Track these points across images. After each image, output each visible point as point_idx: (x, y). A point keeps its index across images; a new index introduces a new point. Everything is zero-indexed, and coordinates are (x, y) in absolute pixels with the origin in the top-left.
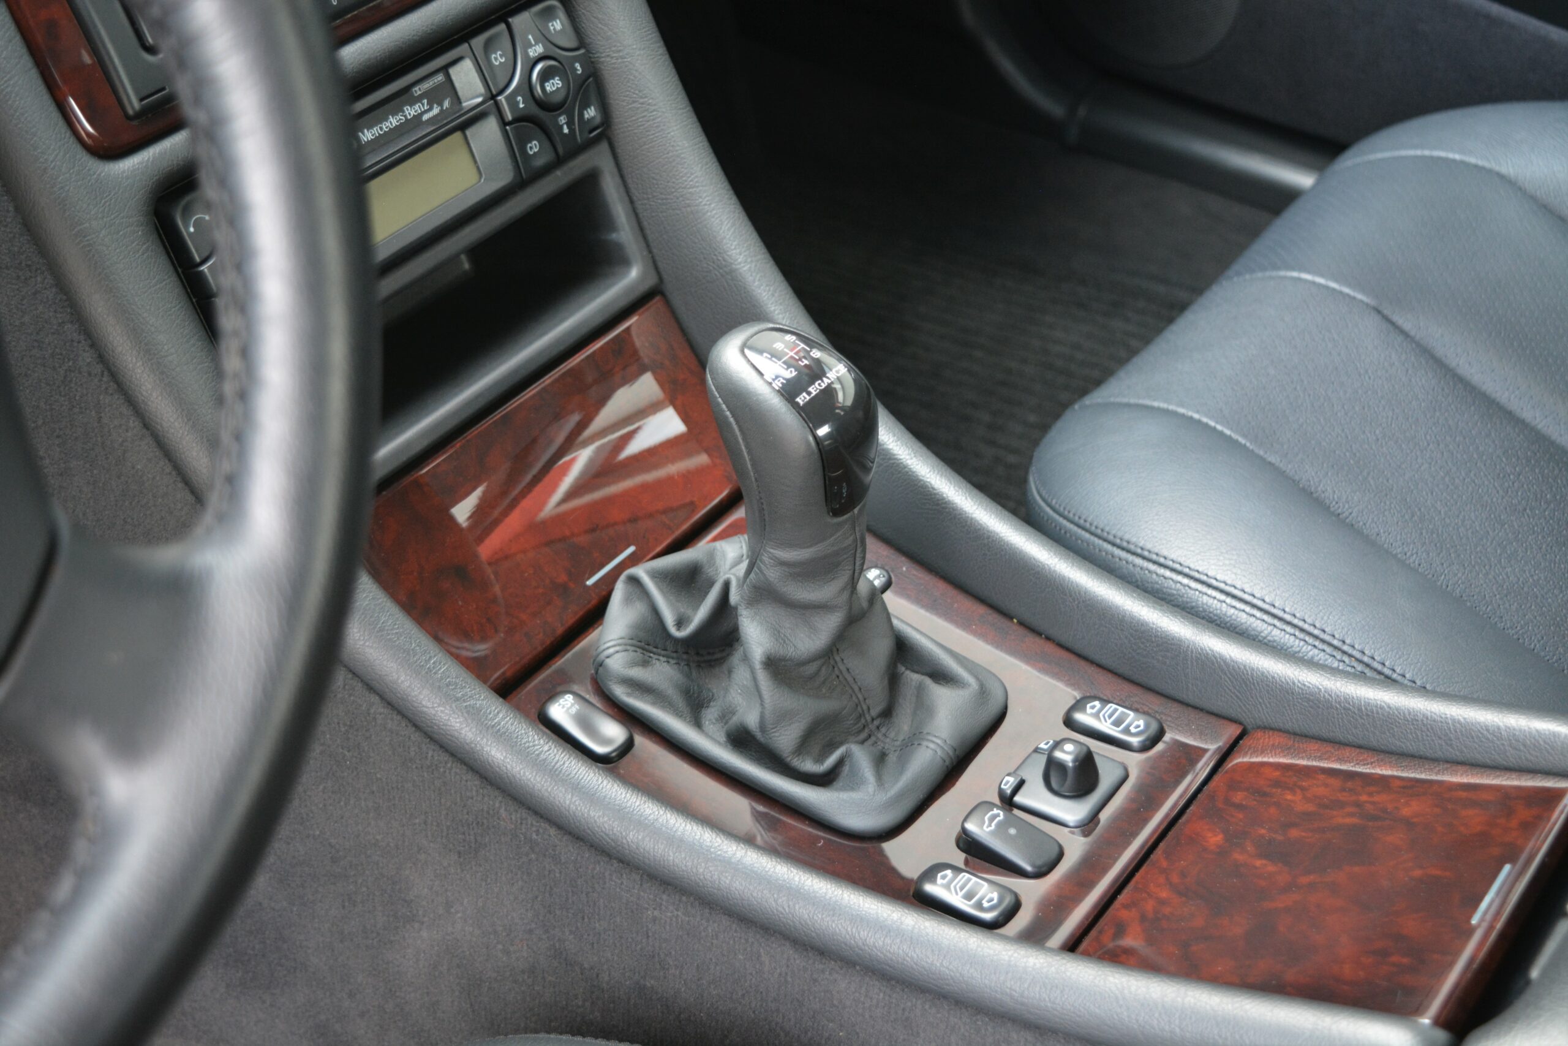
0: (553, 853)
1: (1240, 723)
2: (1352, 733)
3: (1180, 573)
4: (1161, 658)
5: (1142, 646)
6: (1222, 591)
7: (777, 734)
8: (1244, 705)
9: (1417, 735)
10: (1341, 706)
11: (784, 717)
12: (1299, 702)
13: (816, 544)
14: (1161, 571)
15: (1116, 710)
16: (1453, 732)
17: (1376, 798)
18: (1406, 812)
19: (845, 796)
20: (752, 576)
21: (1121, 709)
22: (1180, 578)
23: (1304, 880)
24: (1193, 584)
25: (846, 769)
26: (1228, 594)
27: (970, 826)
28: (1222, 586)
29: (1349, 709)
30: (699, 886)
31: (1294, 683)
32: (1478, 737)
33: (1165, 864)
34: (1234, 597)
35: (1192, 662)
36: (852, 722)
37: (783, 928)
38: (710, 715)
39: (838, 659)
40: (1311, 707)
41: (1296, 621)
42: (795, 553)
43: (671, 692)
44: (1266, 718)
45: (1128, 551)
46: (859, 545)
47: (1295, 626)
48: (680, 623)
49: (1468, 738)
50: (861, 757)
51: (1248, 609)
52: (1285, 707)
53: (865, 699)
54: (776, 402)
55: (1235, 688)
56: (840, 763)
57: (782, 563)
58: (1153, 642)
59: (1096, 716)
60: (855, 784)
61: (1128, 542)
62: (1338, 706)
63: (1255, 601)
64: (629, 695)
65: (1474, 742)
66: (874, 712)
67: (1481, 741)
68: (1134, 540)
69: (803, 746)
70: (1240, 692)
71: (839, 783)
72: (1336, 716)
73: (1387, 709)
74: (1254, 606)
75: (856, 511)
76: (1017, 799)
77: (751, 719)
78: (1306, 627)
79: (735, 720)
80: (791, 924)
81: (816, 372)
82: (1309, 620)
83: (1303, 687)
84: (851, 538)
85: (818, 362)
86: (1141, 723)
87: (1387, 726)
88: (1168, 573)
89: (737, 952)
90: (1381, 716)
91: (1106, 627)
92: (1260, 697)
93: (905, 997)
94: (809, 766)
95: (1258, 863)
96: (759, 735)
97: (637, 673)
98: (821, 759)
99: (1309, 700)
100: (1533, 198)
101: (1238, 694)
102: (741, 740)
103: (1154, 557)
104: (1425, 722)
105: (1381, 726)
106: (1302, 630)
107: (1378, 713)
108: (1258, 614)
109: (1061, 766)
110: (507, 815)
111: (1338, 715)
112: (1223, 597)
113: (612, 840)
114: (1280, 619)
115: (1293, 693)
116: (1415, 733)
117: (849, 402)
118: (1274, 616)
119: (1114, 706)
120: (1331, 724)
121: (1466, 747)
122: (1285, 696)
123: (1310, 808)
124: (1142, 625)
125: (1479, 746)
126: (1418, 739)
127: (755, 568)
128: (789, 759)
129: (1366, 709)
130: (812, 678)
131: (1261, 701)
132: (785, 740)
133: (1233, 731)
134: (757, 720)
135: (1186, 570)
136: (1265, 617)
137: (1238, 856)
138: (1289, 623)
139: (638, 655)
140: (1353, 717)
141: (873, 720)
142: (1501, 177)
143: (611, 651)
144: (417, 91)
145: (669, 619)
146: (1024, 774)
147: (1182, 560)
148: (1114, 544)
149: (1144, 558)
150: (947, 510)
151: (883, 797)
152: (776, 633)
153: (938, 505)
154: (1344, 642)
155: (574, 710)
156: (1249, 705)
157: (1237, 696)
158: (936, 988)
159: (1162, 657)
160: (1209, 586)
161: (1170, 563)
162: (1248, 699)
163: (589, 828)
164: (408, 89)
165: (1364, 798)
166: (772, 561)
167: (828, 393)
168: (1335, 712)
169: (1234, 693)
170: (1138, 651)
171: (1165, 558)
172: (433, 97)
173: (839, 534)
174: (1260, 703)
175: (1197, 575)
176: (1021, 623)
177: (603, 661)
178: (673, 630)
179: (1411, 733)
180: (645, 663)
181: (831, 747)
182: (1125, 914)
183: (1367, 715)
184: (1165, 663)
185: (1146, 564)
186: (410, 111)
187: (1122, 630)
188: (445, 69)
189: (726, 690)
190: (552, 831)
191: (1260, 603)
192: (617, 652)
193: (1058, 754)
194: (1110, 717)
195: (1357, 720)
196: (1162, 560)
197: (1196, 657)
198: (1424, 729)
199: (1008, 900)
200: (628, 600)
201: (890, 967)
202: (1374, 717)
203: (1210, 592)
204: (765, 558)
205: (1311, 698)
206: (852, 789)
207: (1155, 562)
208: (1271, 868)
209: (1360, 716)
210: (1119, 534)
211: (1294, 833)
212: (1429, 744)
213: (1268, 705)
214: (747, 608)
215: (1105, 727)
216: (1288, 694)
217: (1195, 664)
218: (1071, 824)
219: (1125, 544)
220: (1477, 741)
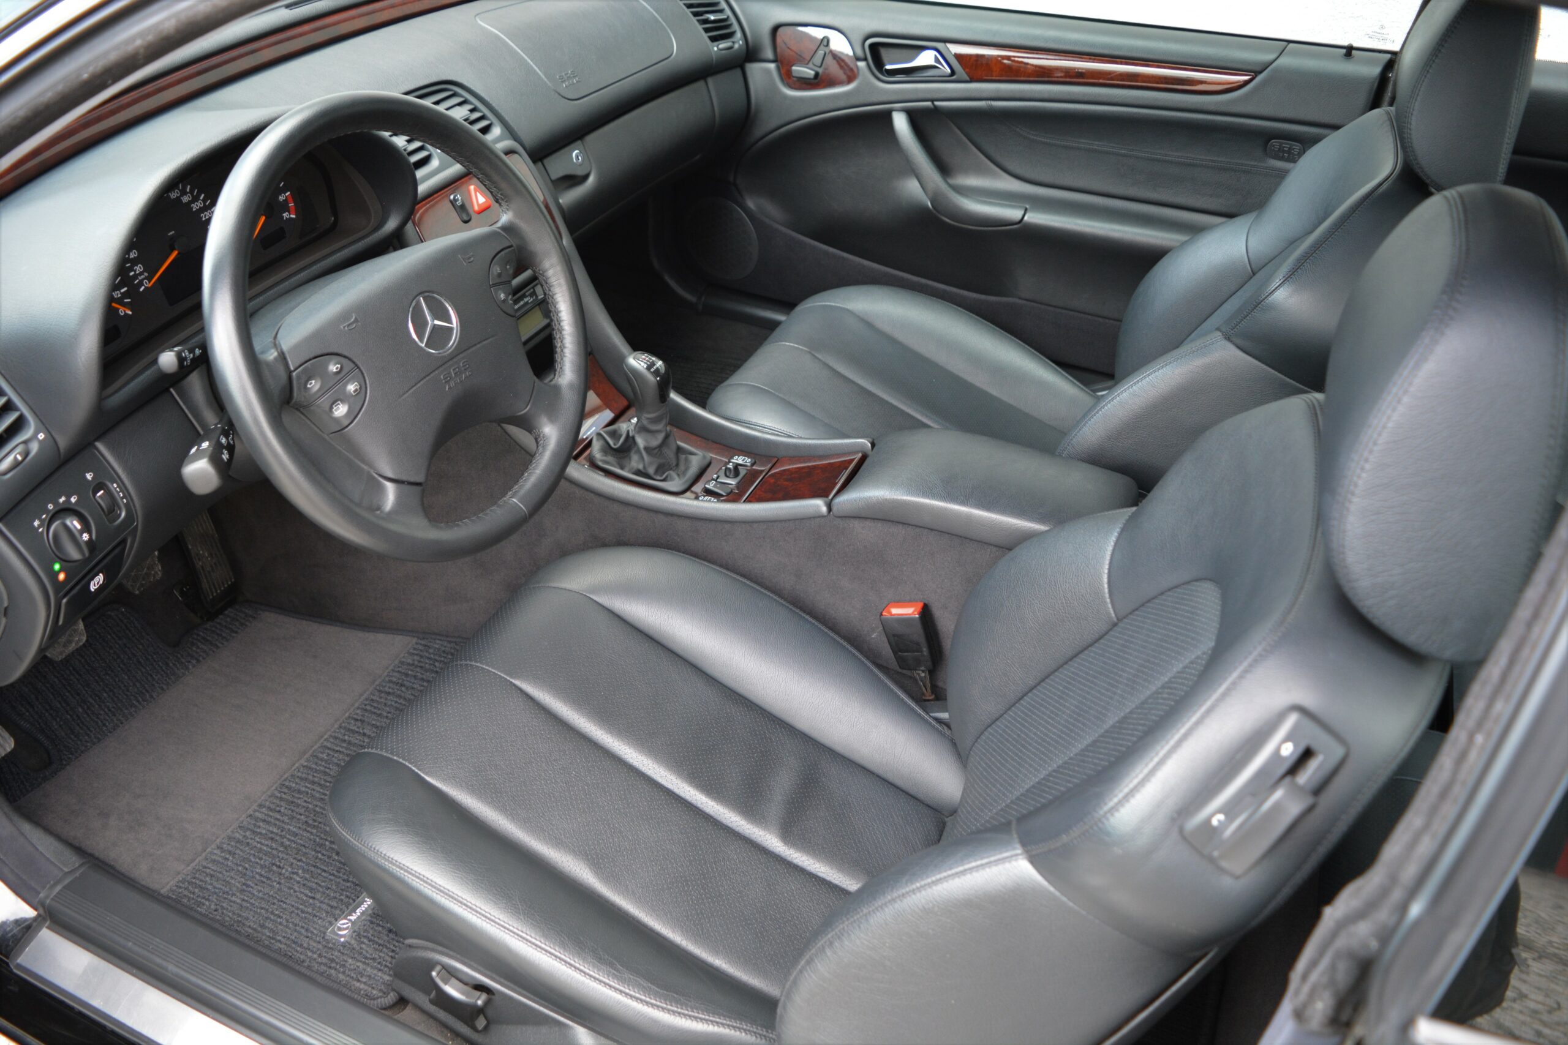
1: (775, 457)
3: (756, 425)
7: (648, 469)
8: (774, 453)
11: (651, 463)
12: (793, 449)
13: (657, 412)
20: (639, 426)
23: (796, 484)
25: (669, 477)
27: (707, 486)
28: (768, 427)
31: (788, 443)
36: (668, 468)
38: (626, 468)
39: (662, 449)
42: (651, 415)
43: (615, 463)
44: (781, 455)
45: (739, 420)
46: (667, 415)
48: (615, 444)
50: (673, 474)
53: (670, 460)
54: (646, 372)
55: (774, 447)
56: (667, 477)
57: (648, 419)
59: (737, 460)
60: (672, 479)
64: (602, 464)
66: (674, 465)
69: (657, 472)
71: (668, 481)
72: (804, 450)
76: (718, 480)
77: (641, 467)
79: (634, 470)
81: (653, 364)
83: (793, 443)
84: (665, 413)
85: (653, 361)
86: (750, 460)
94: (658, 478)
96: (643, 472)
97: (604, 458)
98: (661, 476)
100: (858, 317)
102: (638, 473)
104: (827, 447)
109: (730, 469)
110: (579, 492)
116: (823, 449)
117: (663, 372)
120: (803, 453)
127: (640, 421)
128: (653, 476)
130: (656, 454)
132: (651, 471)
134: (643, 468)
135: (758, 423)
137: (779, 482)
139: (604, 454)
142: (848, 310)
144: (527, 294)
145: (611, 442)
146: (719, 474)
151: (681, 482)
152: (646, 441)
158: (705, 518)
160: (765, 427)
162: (775, 451)
164: (524, 294)
166: (645, 418)
167: (657, 369)
169: (772, 449)
171: (752, 422)
172: (531, 295)
173: (663, 409)
174: (780, 451)
176: (713, 441)
177: (595, 456)
178: (613, 446)
180: (606, 456)
181: (664, 473)
184: (755, 444)
186: (526, 300)
188: (533, 288)
189: (630, 463)
190: (592, 495)
192: (598, 453)
193: (728, 466)
200: (598, 440)
204: (643, 418)
206: (672, 481)
208: (787, 483)
214: (637, 436)
215: (740, 462)
216: (788, 446)
217: (761, 443)
219: (737, 418)
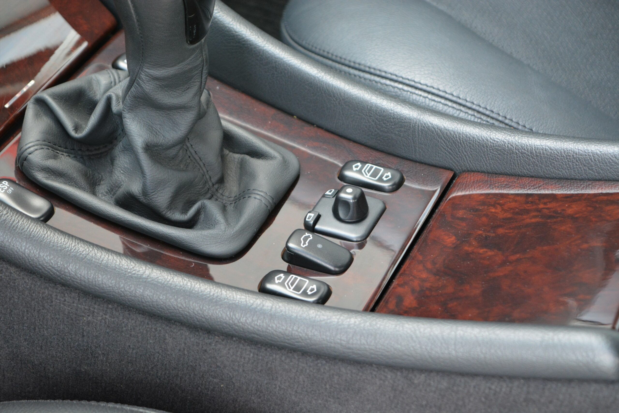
0: (13, 284)
1: (452, 170)
2: (527, 168)
3: (396, 81)
4: (397, 133)
5: (384, 125)
6: (425, 91)
7: (155, 196)
8: (455, 158)
9: (569, 165)
10: (519, 151)
11: (160, 184)
12: (491, 152)
13: (179, 63)
14: (384, 81)
15: (371, 168)
16: (593, 161)
17: (549, 206)
18: (570, 211)
19: (206, 232)
20: (133, 89)
21: (375, 167)
22: (396, 85)
23: (513, 258)
24: (406, 88)
25: (202, 217)
26: (429, 92)
27: (291, 245)
28: (424, 87)
29: (525, 153)
30: (121, 296)
31: (487, 140)
32: (609, 162)
33: (420, 258)
34: (433, 94)
35: (418, 132)
36: (201, 187)
37: (182, 318)
38: (103, 188)
39: (189, 145)
40: (499, 155)
41: (474, 107)
42: (164, 71)
44: (469, 164)
45: (360, 70)
46: (205, 64)
47: (474, 110)
48: (77, 128)
49: (603, 163)
50: (212, 207)
51: (443, 101)
52: (482, 156)
53: (208, 171)
55: (448, 147)
56: (198, 213)
57: (156, 79)
58: (391, 122)
59: (360, 172)
60: (211, 224)
61: (359, 64)
62: (517, 152)
63: (447, 96)
64: (47, 178)
65: (607, 166)
66: (214, 180)
67: (612, 165)
68: (363, 62)
69: (173, 203)
70: (451, 149)
71: (199, 226)
72: (516, 158)
73: (550, 151)
74: (446, 99)
75: (203, 40)
76: (317, 227)
77: (135, 188)
78: (481, 110)
79: (120, 192)
80: (188, 314)
82: (483, 105)
83: (494, 142)
84: (200, 59)
86: (389, 174)
87: (550, 161)
88: (388, 82)
89: (149, 338)
90: (546, 155)
91: (359, 115)
92: (465, 151)
93: (268, 354)
94: (178, 216)
95: (481, 251)
96: (142, 199)
97: (51, 163)
98: (185, 210)
99: (497, 150)
101: (450, 151)
103: (378, 72)
104: (575, 156)
105: (546, 162)
106: (478, 112)
107: (543, 154)
108: (450, 104)
109: (346, 203)
111: (517, 157)
112: (426, 95)
113: (57, 271)
114: (464, 106)
115: (487, 147)
116: (568, 164)
118: (460, 104)
119: (370, 165)
120: (512, 164)
121: (602, 170)
122: (481, 149)
123: (509, 215)
124: (384, 111)
125: (611, 168)
126: (571, 168)
127: (135, 84)
128: (164, 213)
129: (536, 152)
130: (174, 158)
131: (466, 154)
132: (161, 199)
133: (449, 175)
134: (140, 189)
135: (400, 79)
136: (454, 105)
137: (467, 248)
138: (470, 108)
139: (50, 151)
140: (527, 158)
141: (213, 185)
143: (32, 149)
145: (69, 126)
146: (320, 210)
147: (397, 73)
148: (349, 67)
149: (371, 73)
150: (246, 46)
151: (231, 232)
152: (150, 128)
153: (239, 42)
154: (506, 118)
155: (10, 191)
156: (457, 157)
157: (449, 153)
158: (290, 345)
159: (398, 131)
160: (416, 88)
161: (389, 76)
162: (457, 153)
163: (40, 265)
165: (541, 206)
166: (147, 78)
168: (515, 156)
169: (447, 151)
170: (382, 129)
171: (386, 72)
173: (193, 57)
174: (465, 155)
175: (407, 82)
176: (300, 118)
177: (27, 157)
178: (73, 133)
179: (566, 164)
180: (55, 157)
181: (191, 203)
182: (400, 290)
183: (537, 156)
184: (400, 136)
185: (373, 77)
187: (370, 116)
191: (450, 97)
192: (36, 150)
193: (343, 195)
194: (369, 171)
195: (530, 160)
196: (383, 74)
197: (421, 129)
198: (575, 161)
199: (323, 290)
200: (37, 116)
201: (257, 335)
202: (541, 157)
203: (417, 92)
204: (143, 76)
205: (499, 148)
206: (209, 228)
207: (379, 76)
208: (490, 253)
209: (532, 157)
210: (353, 59)
211: (501, 231)
212: (578, 170)
213: (471, 156)
214: (129, 112)
215: (367, 178)
216: (484, 147)
217: (420, 134)
218: (355, 240)
219: (357, 66)
220: (609, 165)
